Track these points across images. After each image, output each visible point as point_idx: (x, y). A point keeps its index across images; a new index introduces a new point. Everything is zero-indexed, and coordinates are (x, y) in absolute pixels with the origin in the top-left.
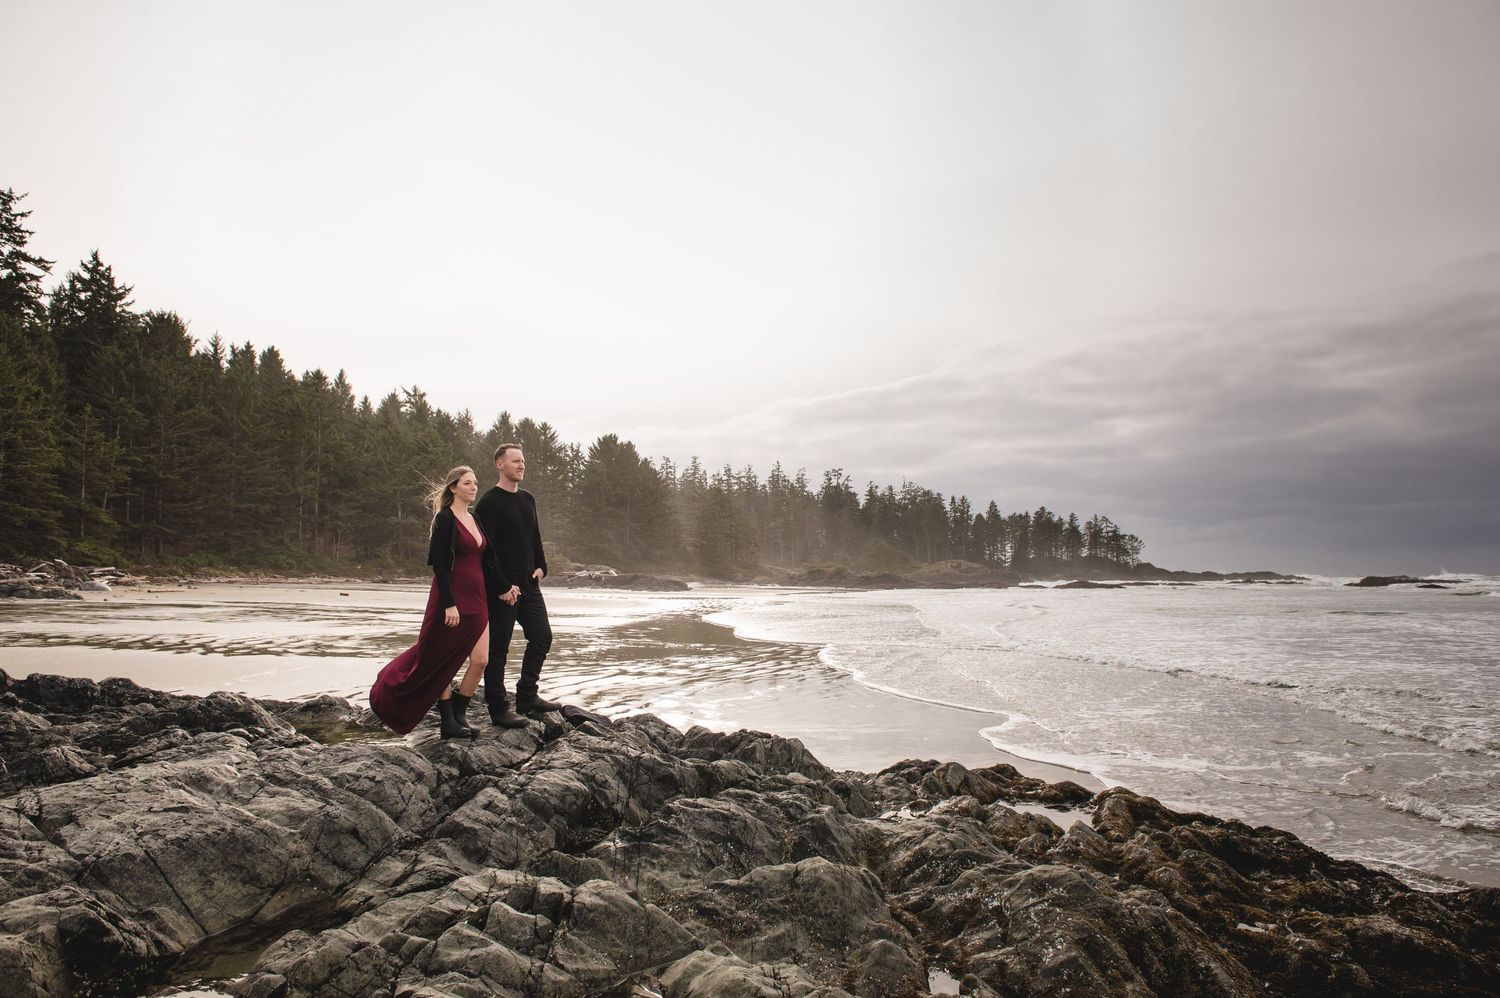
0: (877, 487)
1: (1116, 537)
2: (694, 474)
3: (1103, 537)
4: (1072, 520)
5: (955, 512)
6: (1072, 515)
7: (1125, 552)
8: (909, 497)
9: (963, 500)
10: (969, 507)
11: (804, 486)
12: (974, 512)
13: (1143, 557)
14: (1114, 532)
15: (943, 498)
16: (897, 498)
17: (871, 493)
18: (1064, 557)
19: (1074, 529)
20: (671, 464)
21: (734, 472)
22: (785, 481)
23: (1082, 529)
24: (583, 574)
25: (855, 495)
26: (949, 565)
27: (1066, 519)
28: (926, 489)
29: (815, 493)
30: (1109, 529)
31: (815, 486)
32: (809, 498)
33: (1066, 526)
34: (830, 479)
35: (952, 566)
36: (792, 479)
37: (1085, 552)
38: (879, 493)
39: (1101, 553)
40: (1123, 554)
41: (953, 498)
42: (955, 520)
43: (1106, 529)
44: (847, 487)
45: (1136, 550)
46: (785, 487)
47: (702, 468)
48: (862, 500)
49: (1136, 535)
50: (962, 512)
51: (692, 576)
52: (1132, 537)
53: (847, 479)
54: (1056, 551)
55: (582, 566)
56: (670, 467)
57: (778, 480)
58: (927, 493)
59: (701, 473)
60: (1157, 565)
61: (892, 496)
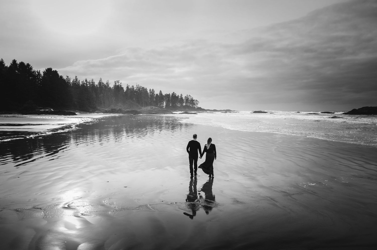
0: (129, 86)
1: (192, 100)
2: (76, 81)
3: (189, 100)
4: (181, 96)
5: (151, 93)
7: (194, 104)
8: (138, 89)
9: (153, 90)
10: (154, 92)
11: (108, 85)
12: (156, 93)
13: (199, 106)
14: (192, 99)
15: (147, 89)
16: (135, 89)
17: (127, 87)
18: (179, 106)
19: (182, 98)
20: (69, 78)
21: (88, 81)
22: (103, 84)
23: (184, 98)
24: (42, 110)
25: (123, 88)
26: (150, 107)
27: (180, 95)
29: (111, 87)
30: (191, 98)
31: (112, 86)
32: (110, 88)
33: (180, 97)
34: (116, 83)
35: (150, 108)
36: (105, 83)
37: (184, 104)
38: (130, 87)
39: (188, 104)
40: (194, 105)
41: (150, 89)
42: (151, 95)
43: (190, 98)
44: (121, 86)
45: (197, 104)
46: (103, 85)
47: (78, 79)
48: (125, 89)
49: (197, 100)
51: (77, 111)
52: (196, 100)
53: (121, 83)
54: (177, 104)
55: (42, 108)
56: (69, 79)
57: (101, 83)
58: (143, 88)
59: (78, 81)
60: (202, 108)
61: (133, 89)
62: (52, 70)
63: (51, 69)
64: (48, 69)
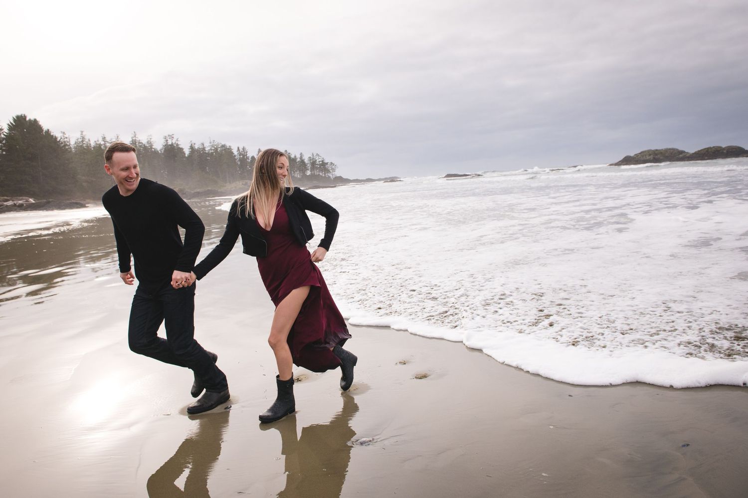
0: (194, 144)
1: (324, 164)
2: (83, 141)
3: (317, 164)
4: (301, 157)
5: (240, 155)
6: (301, 154)
7: (328, 171)
8: (213, 148)
9: (244, 149)
10: (247, 152)
11: (151, 146)
12: (250, 155)
13: (338, 173)
14: (322, 161)
15: (232, 148)
16: (206, 149)
17: (192, 148)
18: (299, 176)
19: (302, 161)
20: (66, 136)
21: (108, 139)
22: (140, 143)
23: (306, 161)
24: (10, 203)
25: (182, 149)
26: (241, 183)
27: (298, 156)
28: (223, 143)
29: (158, 150)
30: (320, 160)
31: (158, 146)
32: (156, 152)
33: (298, 160)
34: (167, 141)
35: (243, 184)
36: (144, 141)
37: (308, 173)
38: (196, 147)
39: (316, 172)
40: (328, 173)
41: (238, 148)
42: (240, 160)
43: (318, 160)
44: (177, 145)
45: (334, 170)
46: (140, 146)
47: (87, 138)
48: (187, 152)
49: (333, 163)
50: (244, 156)
51: (88, 201)
52: (332, 163)
53: (177, 140)
54: (294, 172)
55: (8, 198)
56: (66, 138)
57: (136, 143)
58: (223, 146)
59: (87, 140)
60: (344, 177)
61: (204, 149)
62: (27, 119)
63: (25, 117)
64: (18, 117)
